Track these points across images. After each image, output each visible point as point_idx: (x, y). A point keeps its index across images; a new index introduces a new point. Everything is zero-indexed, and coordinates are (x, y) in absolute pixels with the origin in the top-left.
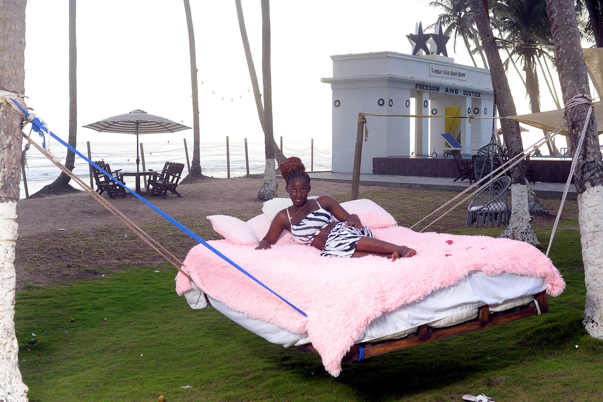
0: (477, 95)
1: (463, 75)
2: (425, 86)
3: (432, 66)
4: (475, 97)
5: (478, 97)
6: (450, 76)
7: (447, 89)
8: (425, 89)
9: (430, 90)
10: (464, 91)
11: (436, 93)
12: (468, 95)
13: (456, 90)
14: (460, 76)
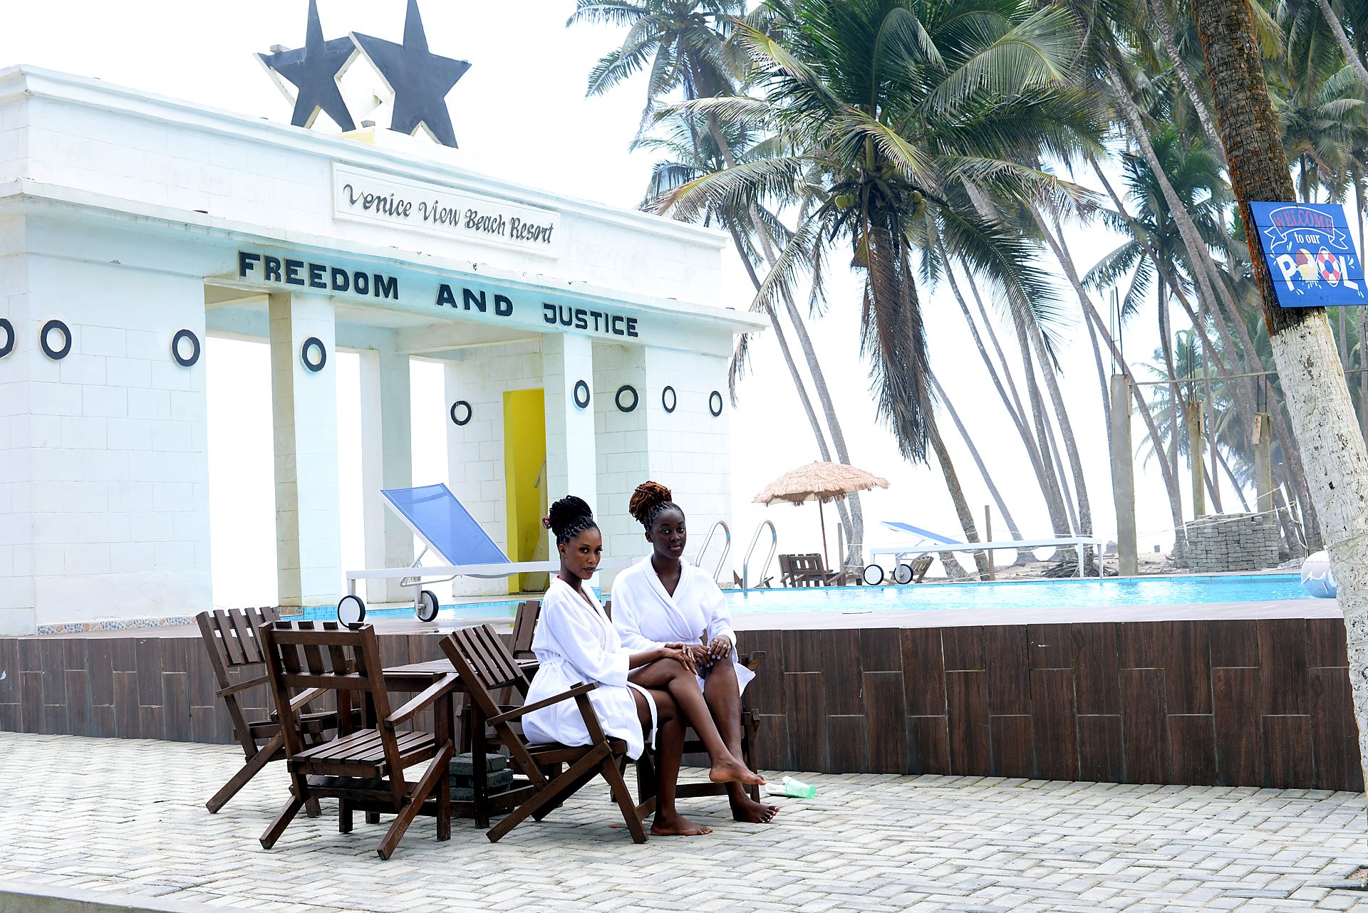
0: (621, 325)
1: (541, 234)
2: (301, 264)
3: (344, 175)
4: (611, 335)
5: (625, 338)
6: (460, 230)
7: (445, 288)
8: (301, 282)
9: (336, 287)
10: (547, 306)
11: (373, 305)
12: (569, 323)
13: (499, 299)
14: (520, 236)
